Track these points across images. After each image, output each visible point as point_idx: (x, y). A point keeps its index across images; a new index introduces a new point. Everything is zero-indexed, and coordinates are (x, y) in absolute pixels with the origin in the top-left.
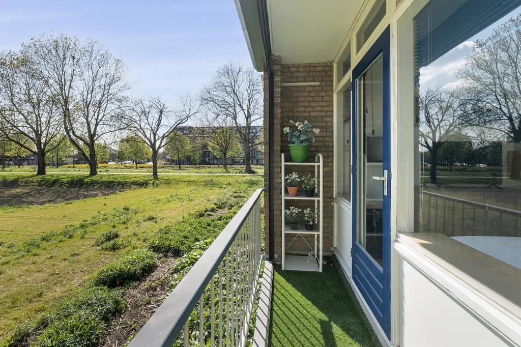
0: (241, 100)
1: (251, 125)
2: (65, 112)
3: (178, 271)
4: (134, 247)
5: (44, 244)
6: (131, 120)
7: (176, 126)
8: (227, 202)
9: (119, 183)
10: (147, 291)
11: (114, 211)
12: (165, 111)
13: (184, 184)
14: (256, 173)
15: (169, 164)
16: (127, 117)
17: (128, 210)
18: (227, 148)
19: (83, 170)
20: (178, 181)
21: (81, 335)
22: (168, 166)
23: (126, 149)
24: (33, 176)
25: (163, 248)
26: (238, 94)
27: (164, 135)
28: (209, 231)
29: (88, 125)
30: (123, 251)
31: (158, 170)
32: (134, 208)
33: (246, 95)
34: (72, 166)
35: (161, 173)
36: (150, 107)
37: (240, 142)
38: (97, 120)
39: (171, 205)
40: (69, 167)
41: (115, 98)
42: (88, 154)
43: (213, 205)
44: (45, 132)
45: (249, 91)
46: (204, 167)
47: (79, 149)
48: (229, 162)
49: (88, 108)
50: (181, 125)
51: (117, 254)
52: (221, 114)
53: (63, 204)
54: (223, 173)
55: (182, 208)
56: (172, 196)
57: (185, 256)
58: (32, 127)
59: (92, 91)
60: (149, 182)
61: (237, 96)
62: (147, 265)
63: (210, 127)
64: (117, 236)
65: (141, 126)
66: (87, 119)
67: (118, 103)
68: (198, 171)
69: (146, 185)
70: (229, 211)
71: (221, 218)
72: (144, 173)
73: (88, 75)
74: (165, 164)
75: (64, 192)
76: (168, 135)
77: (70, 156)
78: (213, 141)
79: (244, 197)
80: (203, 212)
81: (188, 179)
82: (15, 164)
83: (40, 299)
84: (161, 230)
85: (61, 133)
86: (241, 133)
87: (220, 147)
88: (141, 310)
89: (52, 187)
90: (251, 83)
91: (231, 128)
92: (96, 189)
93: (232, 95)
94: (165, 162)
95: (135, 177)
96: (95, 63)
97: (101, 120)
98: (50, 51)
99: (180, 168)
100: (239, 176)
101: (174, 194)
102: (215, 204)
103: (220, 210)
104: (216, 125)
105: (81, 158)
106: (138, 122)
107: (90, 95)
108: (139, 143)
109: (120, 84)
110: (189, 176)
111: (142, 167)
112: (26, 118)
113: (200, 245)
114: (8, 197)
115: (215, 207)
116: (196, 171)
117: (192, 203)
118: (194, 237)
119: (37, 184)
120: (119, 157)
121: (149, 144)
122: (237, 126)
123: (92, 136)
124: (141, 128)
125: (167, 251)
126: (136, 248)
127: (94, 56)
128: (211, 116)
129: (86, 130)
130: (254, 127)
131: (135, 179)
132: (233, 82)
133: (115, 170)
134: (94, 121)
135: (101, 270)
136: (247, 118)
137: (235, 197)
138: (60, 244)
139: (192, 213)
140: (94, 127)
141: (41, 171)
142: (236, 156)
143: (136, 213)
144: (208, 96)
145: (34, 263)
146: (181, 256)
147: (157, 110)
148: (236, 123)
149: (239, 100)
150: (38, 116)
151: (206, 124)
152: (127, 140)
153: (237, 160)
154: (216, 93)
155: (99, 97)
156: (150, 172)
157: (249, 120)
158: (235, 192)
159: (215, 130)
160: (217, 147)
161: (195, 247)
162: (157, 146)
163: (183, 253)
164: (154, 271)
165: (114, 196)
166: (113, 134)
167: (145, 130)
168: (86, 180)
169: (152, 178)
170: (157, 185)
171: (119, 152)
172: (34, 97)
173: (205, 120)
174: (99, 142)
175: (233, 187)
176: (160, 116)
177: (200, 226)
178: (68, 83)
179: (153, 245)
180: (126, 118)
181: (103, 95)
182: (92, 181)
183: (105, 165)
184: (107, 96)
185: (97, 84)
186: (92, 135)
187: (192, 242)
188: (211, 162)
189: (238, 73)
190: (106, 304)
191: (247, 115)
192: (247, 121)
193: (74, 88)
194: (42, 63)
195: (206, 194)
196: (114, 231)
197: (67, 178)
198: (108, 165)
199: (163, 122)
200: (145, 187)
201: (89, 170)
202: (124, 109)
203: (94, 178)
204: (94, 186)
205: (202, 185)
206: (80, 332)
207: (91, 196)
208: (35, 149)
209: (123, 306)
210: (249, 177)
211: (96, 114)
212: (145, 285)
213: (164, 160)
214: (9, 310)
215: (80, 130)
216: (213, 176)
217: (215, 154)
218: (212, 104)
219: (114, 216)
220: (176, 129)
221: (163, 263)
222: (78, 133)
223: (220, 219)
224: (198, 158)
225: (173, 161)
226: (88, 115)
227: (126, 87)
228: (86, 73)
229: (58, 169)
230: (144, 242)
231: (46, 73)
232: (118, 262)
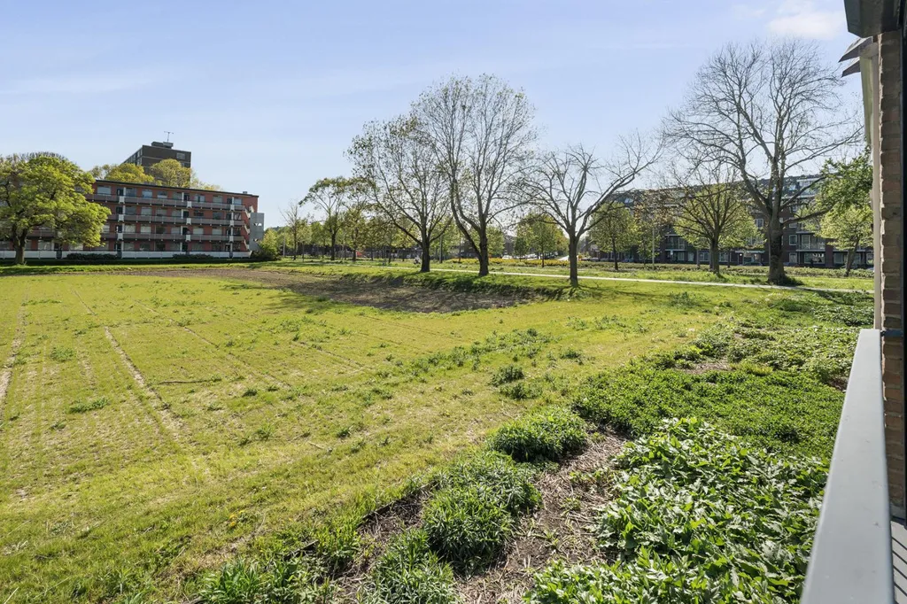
0: (756, 123)
1: (785, 176)
2: (452, 185)
3: (628, 467)
4: (547, 401)
5: (432, 368)
6: (538, 188)
7: (611, 192)
8: (726, 345)
9: (518, 290)
10: (574, 487)
11: (514, 334)
12: (592, 166)
13: (626, 299)
14: (801, 284)
15: (597, 261)
16: (531, 183)
17: (535, 335)
18: (719, 228)
19: (470, 268)
20: (616, 293)
21: (481, 524)
22: (594, 263)
23: (529, 235)
24: (417, 273)
25: (596, 413)
26: (749, 111)
27: (589, 210)
28: (689, 401)
29: (479, 200)
30: (531, 404)
31: (580, 271)
32: (543, 333)
33: (770, 108)
34: (458, 260)
35: (585, 277)
36: (568, 163)
37: (754, 216)
38: (490, 192)
39: (606, 335)
40: (454, 262)
41: (515, 155)
42: (477, 244)
43: (693, 348)
44: (430, 215)
45: (780, 99)
46: (665, 268)
47: (468, 236)
48: (726, 257)
49: (479, 176)
50: (620, 190)
51: (523, 406)
52: (707, 159)
53: (450, 314)
54: (711, 281)
55: (627, 344)
56: (605, 319)
57: (642, 440)
58: (418, 209)
59: (485, 150)
60: (564, 290)
61: (746, 116)
62: (571, 438)
63: (680, 189)
64: (520, 376)
65: (553, 196)
66: (478, 193)
67: (518, 163)
68: (653, 275)
69: (559, 296)
70: (734, 365)
71: (715, 377)
72: (555, 275)
73: (480, 129)
74: (589, 260)
75: (449, 298)
76: (596, 209)
77: (456, 247)
78: (686, 215)
79: (773, 339)
80: (672, 359)
81: (634, 289)
82: (400, 257)
83: (430, 446)
84: (590, 380)
85: (447, 214)
86: (756, 194)
87: (703, 226)
88: (565, 517)
89: (436, 289)
90: (787, 80)
91: (732, 186)
92: (487, 296)
93: (735, 116)
94: (589, 257)
95: (542, 281)
96: (490, 108)
97: (495, 192)
98: (439, 105)
99: (617, 267)
100: (752, 290)
101: (610, 316)
102: (698, 345)
103: (709, 359)
104: (693, 182)
105: (469, 250)
106: (548, 190)
107: (482, 156)
108: (547, 225)
109: (522, 132)
110: (636, 284)
111: (551, 265)
112: (412, 198)
113: (671, 425)
114: (394, 299)
115: (699, 351)
116: (648, 274)
117: (647, 337)
118: (656, 407)
119: (421, 284)
120: (518, 248)
121: (565, 225)
122: (747, 181)
123: (483, 217)
124: (552, 199)
125: (604, 422)
126: (551, 403)
127: (488, 99)
128: (683, 166)
129: (476, 209)
130: (794, 180)
131: (542, 284)
132: (736, 87)
133: (511, 268)
134: (486, 195)
135: (501, 426)
136: (775, 161)
137: (746, 336)
138: (448, 373)
139: (649, 357)
140: (486, 203)
141: (425, 268)
142: (742, 245)
143: (546, 342)
144: (677, 126)
145: (423, 393)
146: (632, 439)
147: (579, 167)
148: (744, 174)
149: (751, 124)
150: (424, 194)
151: (672, 182)
152: (531, 221)
153: (745, 253)
154: (693, 119)
155: (493, 157)
156: (565, 274)
157: (779, 165)
158: (744, 325)
159: (690, 192)
160: (696, 226)
161: (661, 428)
162: (577, 229)
163: (634, 434)
164: (582, 453)
165: (512, 309)
166: (511, 212)
167: (558, 203)
168: (475, 282)
169: (568, 284)
170: (578, 297)
171: (518, 240)
172: (421, 169)
173: (670, 175)
174: (493, 225)
175: (740, 313)
176: (584, 177)
177: (668, 387)
178: (457, 144)
179: (579, 405)
180: (529, 185)
181: (499, 154)
182: (482, 283)
183: (498, 260)
184: (505, 156)
185: (491, 139)
186: (483, 215)
187: (652, 414)
188: (681, 257)
189: (750, 66)
190: (512, 485)
191: (773, 155)
192: (775, 167)
193: (465, 149)
194: (431, 123)
195: (675, 323)
196: (517, 366)
197: (453, 277)
198: (501, 260)
199: (588, 187)
200: (558, 299)
201: (478, 267)
202: (527, 171)
203: (486, 279)
204: (485, 291)
205: (665, 303)
206: (480, 518)
207: (481, 307)
208: (420, 238)
209: (535, 498)
210: (777, 293)
211: (489, 183)
212: (570, 473)
213: (587, 253)
214: (401, 451)
215: (470, 209)
216: (687, 287)
217: (690, 241)
218: (685, 141)
219: (514, 341)
220: (610, 197)
221: (599, 441)
222: (466, 213)
223: (713, 379)
224: (652, 249)
225: (603, 256)
226: (479, 185)
227: (531, 136)
228: (479, 126)
229: (442, 265)
230: (563, 395)
231: (434, 135)
232: (527, 421)
